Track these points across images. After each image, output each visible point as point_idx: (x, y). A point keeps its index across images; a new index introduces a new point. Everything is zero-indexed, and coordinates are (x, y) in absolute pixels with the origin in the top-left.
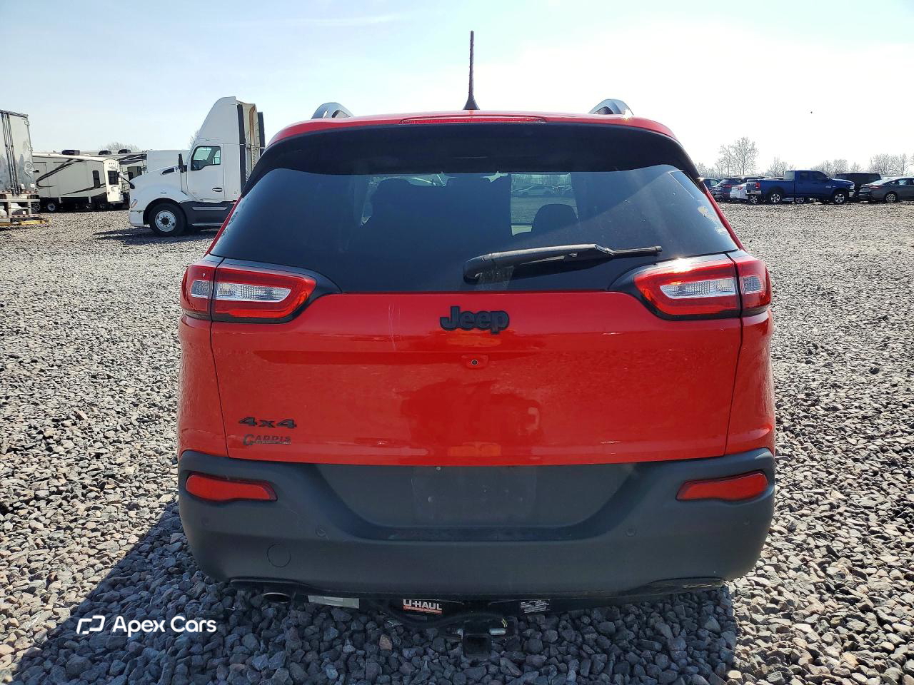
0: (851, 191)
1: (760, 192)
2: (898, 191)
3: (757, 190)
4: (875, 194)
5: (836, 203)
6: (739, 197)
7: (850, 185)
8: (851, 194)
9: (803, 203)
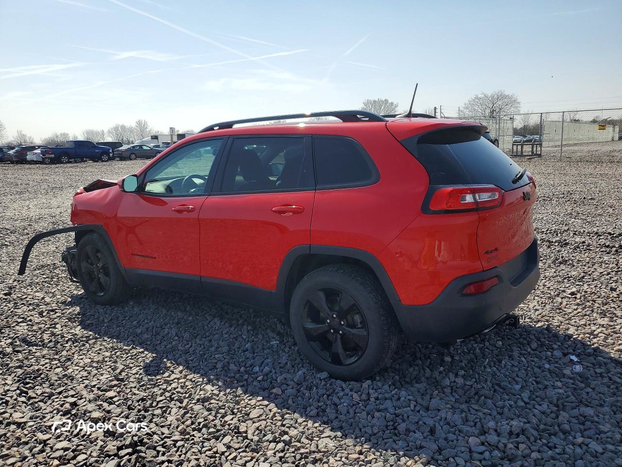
0: (111, 153)
1: (53, 156)
2: (136, 152)
3: (50, 154)
4: (124, 155)
5: (103, 161)
6: (35, 160)
7: (109, 149)
8: (111, 155)
9: (80, 162)
